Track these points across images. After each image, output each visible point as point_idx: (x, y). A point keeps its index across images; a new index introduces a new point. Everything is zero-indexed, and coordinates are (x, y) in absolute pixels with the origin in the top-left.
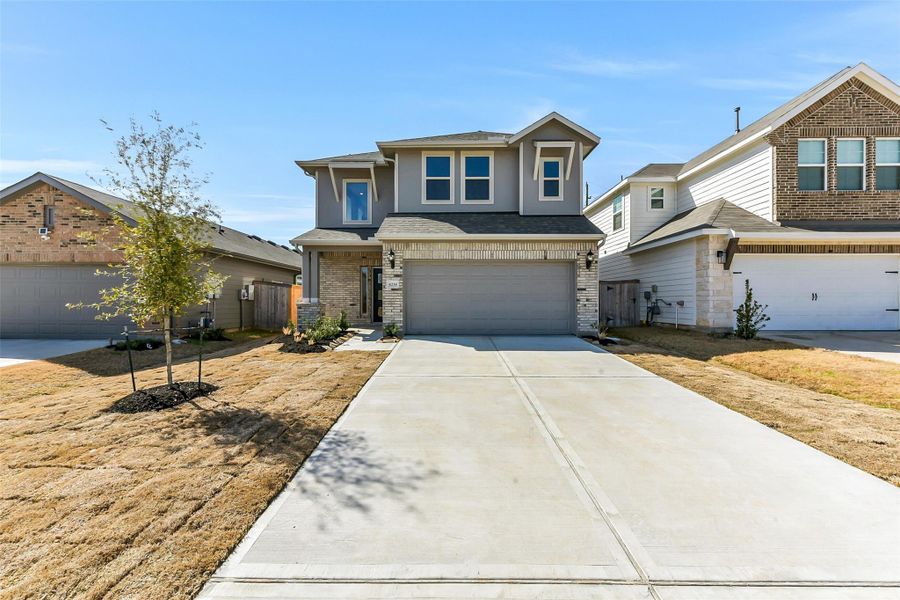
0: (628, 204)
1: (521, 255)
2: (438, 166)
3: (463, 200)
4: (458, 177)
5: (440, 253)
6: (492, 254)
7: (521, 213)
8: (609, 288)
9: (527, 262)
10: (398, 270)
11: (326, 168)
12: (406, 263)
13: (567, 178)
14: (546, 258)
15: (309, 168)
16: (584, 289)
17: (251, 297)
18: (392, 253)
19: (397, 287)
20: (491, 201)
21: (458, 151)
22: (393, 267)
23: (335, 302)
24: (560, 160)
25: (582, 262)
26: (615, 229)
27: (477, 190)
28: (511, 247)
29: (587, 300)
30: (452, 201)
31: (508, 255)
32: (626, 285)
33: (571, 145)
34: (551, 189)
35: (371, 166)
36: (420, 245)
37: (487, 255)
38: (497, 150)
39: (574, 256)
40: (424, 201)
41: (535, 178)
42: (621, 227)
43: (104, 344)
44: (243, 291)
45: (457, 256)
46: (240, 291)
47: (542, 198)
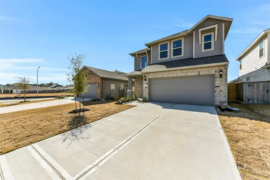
0: (267, 44)
1: (189, 74)
2: (164, 47)
3: (172, 57)
4: (170, 49)
5: (159, 76)
6: (177, 75)
7: (194, 58)
8: (249, 85)
9: (191, 76)
10: (147, 82)
11: (135, 54)
12: (150, 79)
13: (216, 40)
14: (199, 75)
15: (133, 55)
16: (219, 87)
17: (122, 90)
18: (145, 77)
19: (147, 87)
20: (183, 55)
21: (170, 40)
22: (146, 81)
23: (139, 91)
24: (212, 34)
25: (218, 75)
26: (260, 57)
27: (177, 52)
28: (184, 71)
29: (220, 91)
30: (168, 58)
31: (183, 75)
32: (262, 83)
33: (216, 26)
34: (208, 46)
35: (146, 51)
36: (154, 74)
37: (175, 75)
38: (185, 36)
39: (213, 72)
40: (159, 59)
41: (200, 43)
42: (263, 55)
43: (90, 99)
44: (120, 88)
45: (165, 76)
46: (119, 88)
47: (203, 50)
